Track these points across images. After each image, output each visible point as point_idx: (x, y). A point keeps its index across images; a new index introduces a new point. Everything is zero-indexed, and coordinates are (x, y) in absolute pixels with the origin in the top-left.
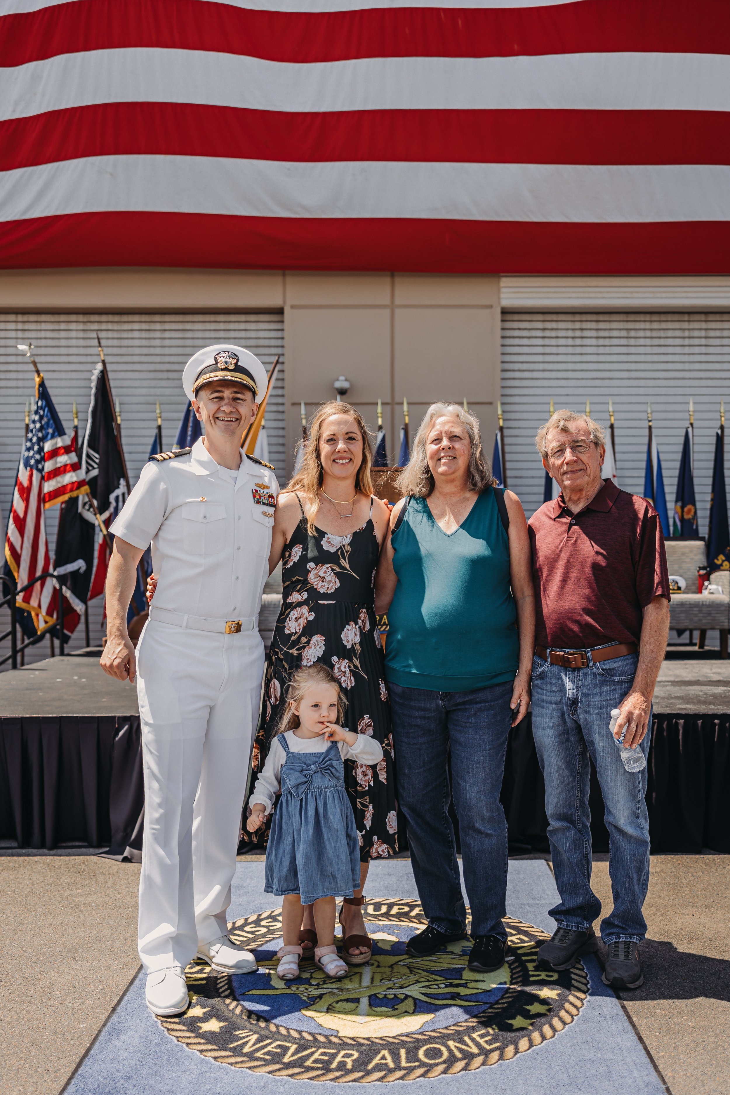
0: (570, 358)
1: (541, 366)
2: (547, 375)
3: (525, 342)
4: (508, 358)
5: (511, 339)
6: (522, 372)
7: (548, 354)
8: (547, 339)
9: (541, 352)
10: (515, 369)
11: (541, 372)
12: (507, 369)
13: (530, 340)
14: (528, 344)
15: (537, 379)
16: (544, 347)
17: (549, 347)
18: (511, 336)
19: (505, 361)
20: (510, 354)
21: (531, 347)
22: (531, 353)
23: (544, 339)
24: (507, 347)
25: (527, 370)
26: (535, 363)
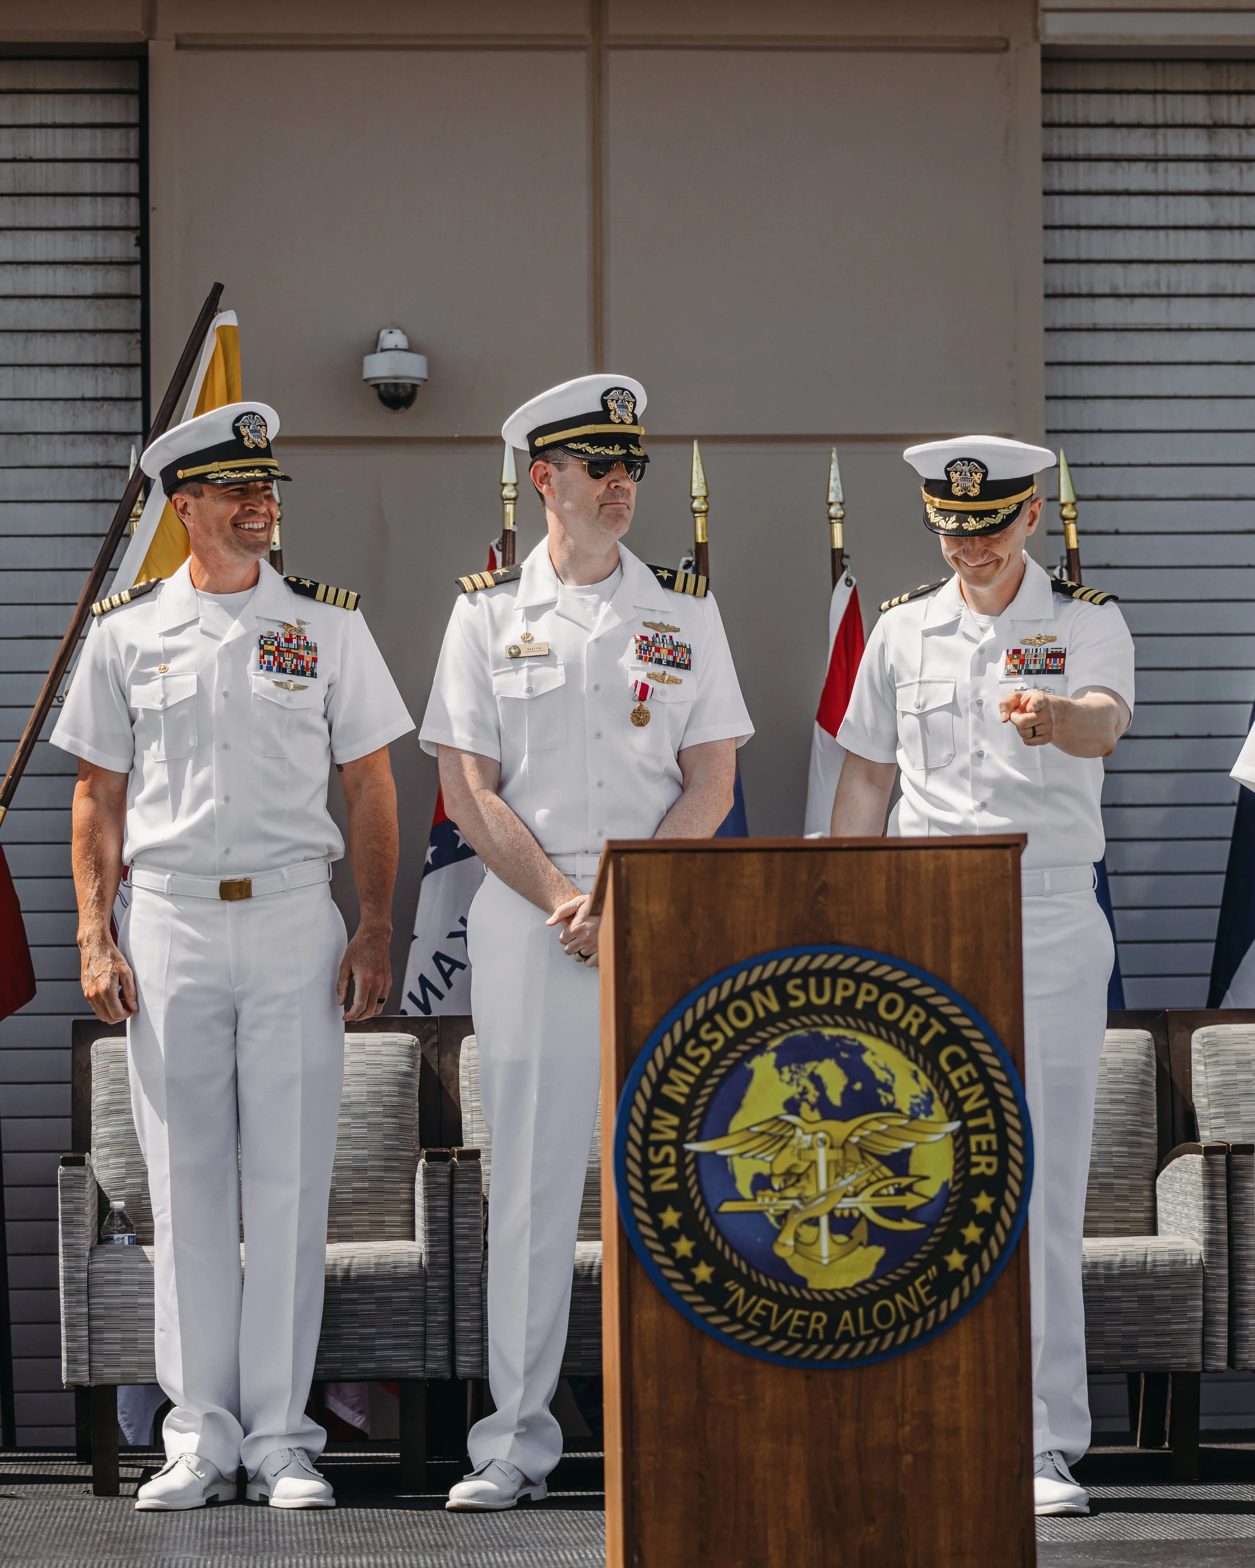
1: (1203, 279)
2: (1227, 312)
3: (1138, 176)
4: (1068, 244)
5: (1082, 166)
6: (1126, 300)
7: (1230, 228)
8: (1225, 166)
9: (1202, 222)
10: (1098, 290)
11: (1206, 303)
12: (1067, 290)
13: (1155, 171)
14: (1151, 186)
15: (1189, 330)
16: (1216, 199)
17: (1237, 200)
18: (1081, 151)
19: (1059, 256)
20: (1079, 227)
21: (1162, 199)
22: (1162, 223)
23: (1216, 165)
24: (1066, 199)
25: (1146, 291)
26: (1179, 266)
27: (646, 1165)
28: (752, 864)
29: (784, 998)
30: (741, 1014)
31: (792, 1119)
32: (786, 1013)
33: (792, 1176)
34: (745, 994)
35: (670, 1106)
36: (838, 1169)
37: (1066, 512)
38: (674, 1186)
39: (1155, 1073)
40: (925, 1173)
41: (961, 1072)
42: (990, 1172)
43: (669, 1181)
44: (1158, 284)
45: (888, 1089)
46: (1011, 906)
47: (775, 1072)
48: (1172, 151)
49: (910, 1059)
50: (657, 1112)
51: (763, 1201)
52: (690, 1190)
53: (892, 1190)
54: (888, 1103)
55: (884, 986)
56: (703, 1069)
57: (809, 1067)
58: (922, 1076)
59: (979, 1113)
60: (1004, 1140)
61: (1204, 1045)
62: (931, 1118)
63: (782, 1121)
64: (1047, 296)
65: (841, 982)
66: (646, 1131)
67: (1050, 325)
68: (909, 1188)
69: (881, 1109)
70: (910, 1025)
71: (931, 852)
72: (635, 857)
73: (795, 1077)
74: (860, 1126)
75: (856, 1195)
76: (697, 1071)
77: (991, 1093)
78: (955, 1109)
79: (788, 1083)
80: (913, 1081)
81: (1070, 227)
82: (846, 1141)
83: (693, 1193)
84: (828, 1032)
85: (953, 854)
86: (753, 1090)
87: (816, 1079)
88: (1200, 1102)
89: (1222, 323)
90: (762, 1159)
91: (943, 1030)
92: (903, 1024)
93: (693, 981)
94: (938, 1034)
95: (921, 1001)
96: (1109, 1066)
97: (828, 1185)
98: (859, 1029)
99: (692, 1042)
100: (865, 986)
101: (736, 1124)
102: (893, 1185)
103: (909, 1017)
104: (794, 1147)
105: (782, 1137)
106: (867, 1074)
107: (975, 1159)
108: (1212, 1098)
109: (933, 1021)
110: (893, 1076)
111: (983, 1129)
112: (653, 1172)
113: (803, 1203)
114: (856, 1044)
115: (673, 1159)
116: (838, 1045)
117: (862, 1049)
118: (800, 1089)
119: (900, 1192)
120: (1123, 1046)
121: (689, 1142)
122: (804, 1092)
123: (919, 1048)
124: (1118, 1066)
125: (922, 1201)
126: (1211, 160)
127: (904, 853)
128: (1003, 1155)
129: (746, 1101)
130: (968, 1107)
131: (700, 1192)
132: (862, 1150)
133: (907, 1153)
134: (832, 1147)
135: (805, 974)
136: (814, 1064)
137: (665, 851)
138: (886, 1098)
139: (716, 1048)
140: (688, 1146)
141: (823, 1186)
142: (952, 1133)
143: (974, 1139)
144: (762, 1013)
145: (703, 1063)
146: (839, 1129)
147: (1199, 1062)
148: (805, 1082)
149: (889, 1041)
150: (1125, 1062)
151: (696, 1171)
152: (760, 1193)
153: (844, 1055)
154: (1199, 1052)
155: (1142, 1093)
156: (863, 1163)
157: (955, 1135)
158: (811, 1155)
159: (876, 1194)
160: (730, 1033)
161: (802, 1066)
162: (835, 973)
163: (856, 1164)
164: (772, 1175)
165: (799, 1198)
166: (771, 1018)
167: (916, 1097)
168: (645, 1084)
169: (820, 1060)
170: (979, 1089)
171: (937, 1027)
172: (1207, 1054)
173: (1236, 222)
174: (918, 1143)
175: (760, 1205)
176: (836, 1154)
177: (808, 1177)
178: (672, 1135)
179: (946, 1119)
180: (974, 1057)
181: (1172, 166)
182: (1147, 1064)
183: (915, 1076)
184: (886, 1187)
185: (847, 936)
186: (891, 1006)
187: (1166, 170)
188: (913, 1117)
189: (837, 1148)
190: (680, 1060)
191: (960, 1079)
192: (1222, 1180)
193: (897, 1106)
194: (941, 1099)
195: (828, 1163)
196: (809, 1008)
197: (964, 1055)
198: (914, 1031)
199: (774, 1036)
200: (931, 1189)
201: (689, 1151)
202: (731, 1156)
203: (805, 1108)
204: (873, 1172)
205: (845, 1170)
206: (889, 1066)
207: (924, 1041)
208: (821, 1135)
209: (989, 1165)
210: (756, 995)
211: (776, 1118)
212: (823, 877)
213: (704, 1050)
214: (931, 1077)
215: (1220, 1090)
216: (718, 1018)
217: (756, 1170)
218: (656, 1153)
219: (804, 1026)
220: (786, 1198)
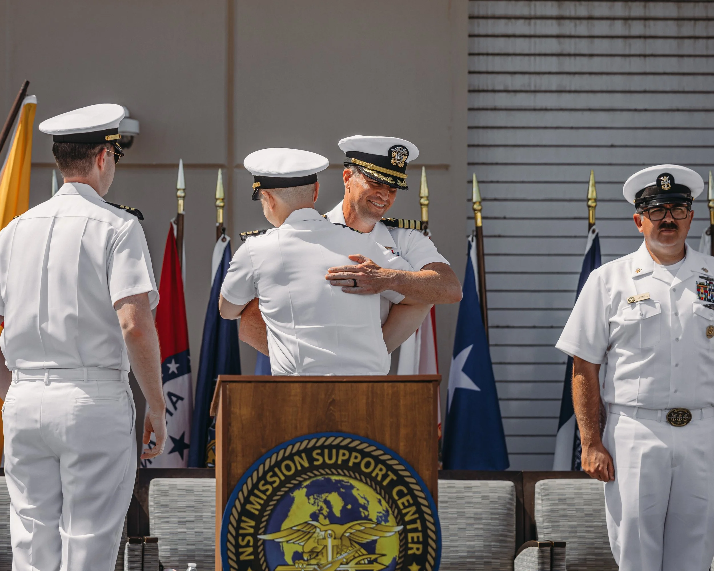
0: (617, 65)
1: (554, 82)
2: (567, 100)
3: (520, 27)
4: (482, 63)
5: (490, 21)
6: (513, 94)
7: (569, 55)
8: (567, 22)
9: (554, 51)
10: (497, 88)
11: (555, 95)
12: (481, 88)
13: (529, 24)
14: (527, 32)
15: (546, 110)
16: (562, 40)
17: (573, 40)
18: (490, 13)
19: (477, 69)
20: (488, 54)
21: (533, 40)
22: (532, 51)
23: (562, 21)
24: (482, 39)
25: (523, 89)
26: (541, 76)
27: (237, 546)
28: (296, 388)
29: (311, 460)
30: (288, 468)
31: (315, 523)
32: (312, 468)
33: (314, 553)
34: (291, 457)
35: (250, 515)
36: (338, 550)
37: (476, 206)
38: (252, 557)
39: (515, 504)
40: (384, 553)
41: (404, 500)
42: (418, 553)
43: (250, 555)
44: (529, 85)
45: (365, 508)
46: (432, 412)
47: (306, 498)
48: (539, 13)
49: (377, 493)
50: (244, 518)
51: (299, 566)
52: (260, 559)
53: (366, 561)
54: (365, 515)
55: (364, 454)
56: (268, 496)
57: (324, 496)
58: (383, 502)
59: (413, 521)
60: (426, 536)
61: (541, 489)
62: (387, 524)
63: (309, 524)
64: (470, 91)
65: (341, 452)
66: (238, 528)
67: (471, 107)
68: (375, 560)
69: (361, 518)
70: (377, 475)
71: (390, 384)
72: (234, 384)
73: (316, 501)
74: (350, 528)
75: (347, 563)
76: (265, 497)
77: (419, 511)
78: (400, 519)
79: (313, 504)
80: (378, 504)
81: (483, 54)
82: (343, 535)
83: (262, 562)
84: (334, 478)
85: (402, 385)
86: (294, 507)
87: (327, 503)
88: (538, 520)
89: (564, 105)
90: (298, 544)
91: (395, 478)
92: (374, 475)
93: (263, 450)
94: (392, 480)
95: (383, 462)
96: (491, 500)
97: (333, 558)
98: (350, 477)
99: (263, 482)
100: (354, 454)
101: (285, 525)
102: (367, 558)
103: (377, 471)
104: (315, 538)
105: (309, 532)
106: (354, 500)
107: (410, 545)
108: (545, 517)
109: (389, 473)
110: (368, 501)
111: (415, 530)
112: (241, 550)
113: (319, 567)
114: (349, 484)
115: (251, 544)
116: (339, 485)
117: (352, 487)
118: (319, 508)
119: (371, 562)
120: (498, 489)
121: (260, 534)
122: (321, 509)
123: (382, 487)
124: (497, 500)
125: (384, 567)
126: (560, 18)
127: (376, 384)
128: (425, 544)
129: (290, 514)
130: (407, 518)
131: (265, 560)
132: (350, 540)
133: (375, 541)
134: (335, 538)
135: (322, 447)
136: (327, 494)
137: (250, 382)
138: (364, 513)
139: (275, 485)
140: (259, 537)
141: (330, 559)
142: (399, 532)
143: (410, 535)
144: (299, 468)
145: (268, 493)
146: (339, 529)
147: (538, 499)
148: (321, 504)
149: (366, 483)
150: (499, 498)
151: (264, 549)
152: (297, 561)
153: (342, 490)
154: (539, 493)
155: (508, 515)
156: (351, 547)
157: (400, 533)
158: (324, 542)
159: (358, 563)
160: (283, 478)
161: (320, 496)
162: (338, 447)
163: (347, 548)
164: (303, 552)
165: (317, 564)
166: (304, 470)
167: (380, 513)
168: (237, 503)
169: (330, 492)
170: (413, 509)
171: (392, 476)
172: (543, 494)
173: (572, 51)
174: (380, 537)
175: (297, 568)
176: (337, 542)
177: (322, 553)
178: (251, 531)
179: (396, 524)
180: (411, 492)
181: (538, 22)
182: (511, 499)
183: (380, 502)
184: (363, 559)
185: (345, 428)
186: (368, 465)
187: (535, 24)
188: (378, 523)
189: (338, 539)
190: (256, 492)
191: (403, 504)
192: (548, 561)
193: (370, 517)
194: (393, 515)
195: (333, 546)
196: (324, 465)
197: (406, 491)
198: (379, 478)
199: (305, 480)
200: (387, 561)
201: (260, 539)
202: (282, 542)
203: (321, 517)
204: (357, 552)
205: (342, 551)
206: (366, 496)
207: (385, 483)
208: (330, 532)
209: (418, 549)
210: (296, 458)
211: (306, 522)
212: (333, 396)
213: (269, 487)
214: (388, 503)
215: (549, 513)
216: (276, 470)
217: (295, 550)
218: (243, 540)
219: (322, 474)
220: (311, 565)
